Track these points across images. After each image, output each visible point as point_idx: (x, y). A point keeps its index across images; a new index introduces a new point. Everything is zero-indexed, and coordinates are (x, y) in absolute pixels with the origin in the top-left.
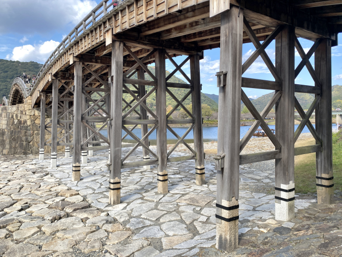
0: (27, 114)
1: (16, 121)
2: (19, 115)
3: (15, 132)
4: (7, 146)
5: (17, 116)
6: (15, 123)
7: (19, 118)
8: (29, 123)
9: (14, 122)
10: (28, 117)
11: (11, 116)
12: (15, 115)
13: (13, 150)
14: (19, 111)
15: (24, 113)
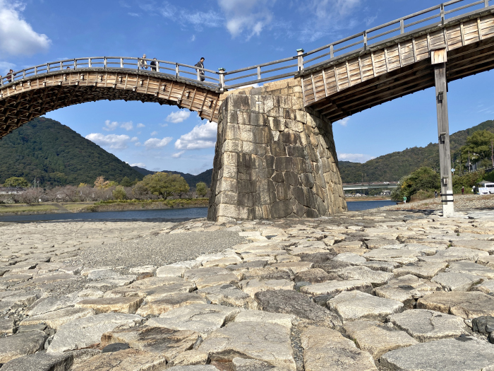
0: (299, 118)
2: (283, 120)
3: (279, 163)
4: (265, 198)
5: (277, 122)
6: (276, 139)
7: (282, 128)
8: (304, 140)
9: (271, 137)
11: (261, 122)
13: (281, 205)
14: (281, 110)
15: (292, 116)
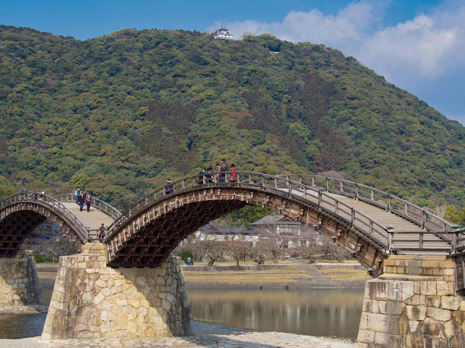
0: (444, 306)
1: (414, 325)
2: (423, 309)
5: (416, 311)
6: (413, 330)
7: (422, 317)
8: (449, 331)
10: (446, 315)
12: (409, 308)
14: (422, 297)
15: (436, 303)
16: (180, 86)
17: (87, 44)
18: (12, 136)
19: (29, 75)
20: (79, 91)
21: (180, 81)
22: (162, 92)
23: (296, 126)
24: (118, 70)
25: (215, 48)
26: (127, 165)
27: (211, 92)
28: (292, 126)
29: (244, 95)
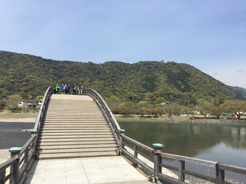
16: (152, 73)
17: (132, 65)
18: (115, 84)
19: (119, 71)
20: (130, 75)
21: (152, 72)
22: (148, 75)
23: (179, 82)
24: (139, 70)
25: (160, 65)
26: (139, 90)
27: (159, 74)
28: (178, 82)
29: (167, 75)
